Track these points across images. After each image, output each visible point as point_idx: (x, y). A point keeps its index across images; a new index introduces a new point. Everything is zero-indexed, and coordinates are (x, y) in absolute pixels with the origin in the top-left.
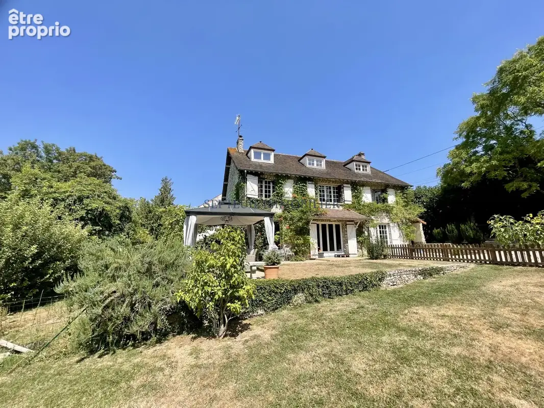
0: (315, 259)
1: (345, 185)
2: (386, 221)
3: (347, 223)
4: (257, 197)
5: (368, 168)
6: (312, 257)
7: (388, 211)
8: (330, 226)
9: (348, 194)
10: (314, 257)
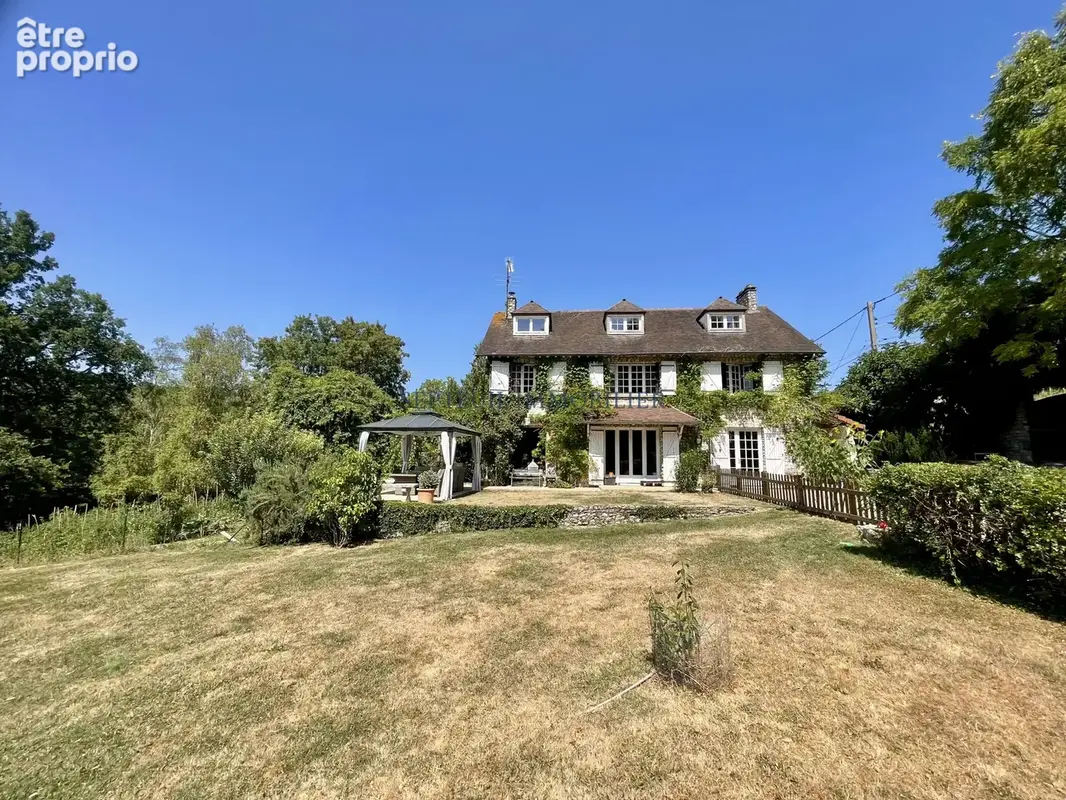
0: (597, 486)
1: (663, 363)
2: (754, 423)
3: (664, 429)
4: (506, 393)
5: (740, 321)
6: (590, 483)
7: (763, 405)
8: (637, 435)
9: (669, 379)
10: (595, 483)
